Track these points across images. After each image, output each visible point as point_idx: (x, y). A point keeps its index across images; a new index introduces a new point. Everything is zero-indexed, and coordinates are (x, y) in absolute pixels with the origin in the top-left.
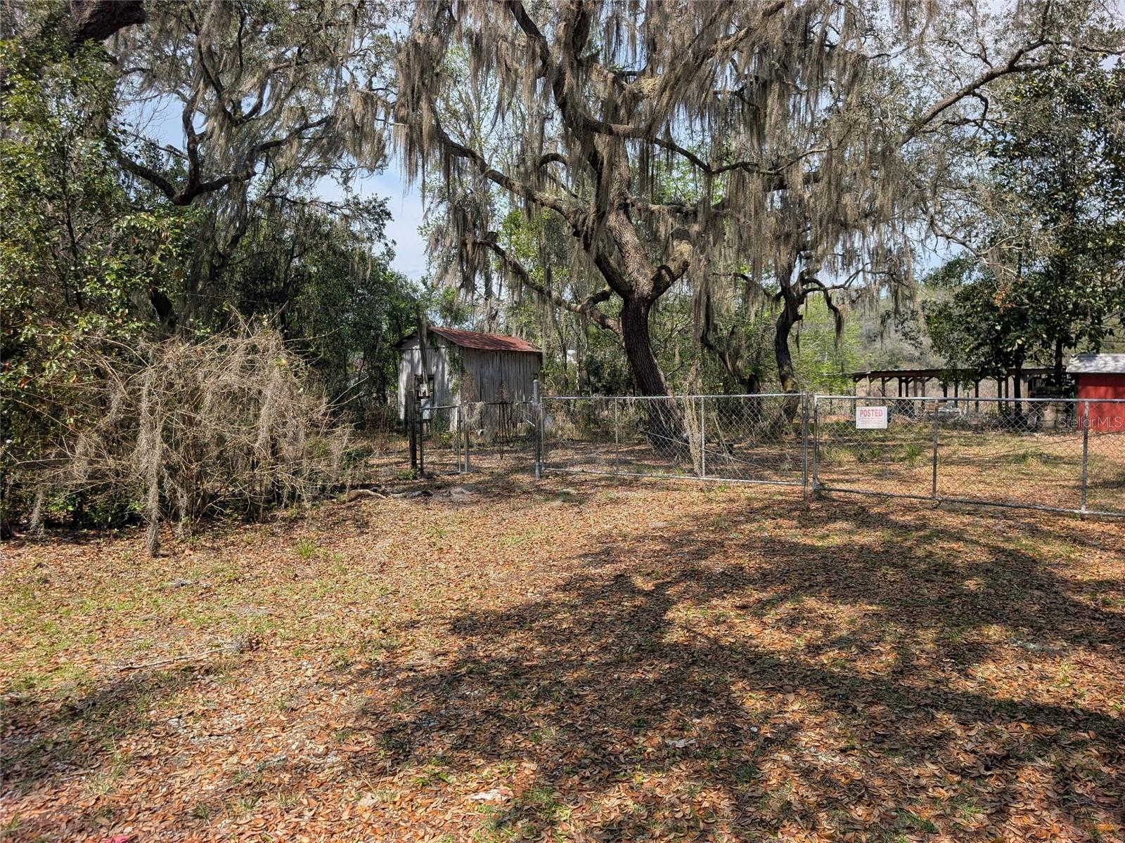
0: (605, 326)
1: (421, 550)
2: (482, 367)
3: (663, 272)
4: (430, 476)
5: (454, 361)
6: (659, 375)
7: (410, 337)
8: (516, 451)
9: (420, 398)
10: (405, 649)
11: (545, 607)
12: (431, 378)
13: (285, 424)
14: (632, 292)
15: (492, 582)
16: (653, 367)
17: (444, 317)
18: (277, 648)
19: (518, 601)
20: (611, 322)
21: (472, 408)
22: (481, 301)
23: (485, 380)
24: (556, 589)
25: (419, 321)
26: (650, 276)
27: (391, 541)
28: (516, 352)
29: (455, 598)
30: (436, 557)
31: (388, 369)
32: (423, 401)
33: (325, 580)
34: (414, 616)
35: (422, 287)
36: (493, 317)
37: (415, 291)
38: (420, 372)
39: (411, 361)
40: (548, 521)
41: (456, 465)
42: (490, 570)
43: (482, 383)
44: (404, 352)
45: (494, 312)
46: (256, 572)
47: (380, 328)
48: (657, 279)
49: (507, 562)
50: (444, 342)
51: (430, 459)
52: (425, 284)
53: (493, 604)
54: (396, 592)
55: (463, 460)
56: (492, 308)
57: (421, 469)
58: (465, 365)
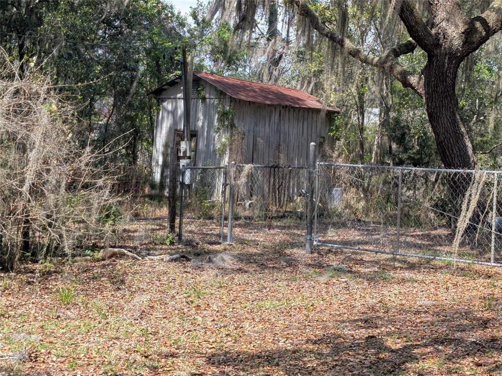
0: (406, 84)
1: (178, 306)
2: (256, 125)
3: (478, 24)
4: (189, 243)
5: (224, 115)
6: (465, 146)
7: (173, 83)
8: (289, 227)
9: (179, 158)
10: (165, 369)
11: (294, 352)
12: (194, 135)
13: (48, 171)
14: (438, 45)
15: (246, 332)
16: (459, 137)
17: (216, 61)
18: (54, 362)
19: (270, 347)
20: (413, 80)
21: (240, 170)
22: (263, 41)
23: (259, 139)
24: (307, 342)
25: (184, 64)
26: (462, 29)
27: (149, 297)
28: (300, 109)
29: (211, 341)
30: (194, 313)
31: (141, 120)
32: (183, 162)
33: (87, 321)
34: (173, 350)
35: (190, 21)
36: (275, 61)
37: (182, 25)
38: (181, 126)
39: (173, 113)
40: (311, 293)
41: (217, 235)
42: (246, 324)
43: (255, 144)
44: (163, 100)
45: (277, 56)
46: (19, 312)
47: (135, 69)
48: (469, 33)
49: (262, 320)
50: (213, 91)
51: (189, 228)
52: (194, 16)
53: (245, 347)
54: (155, 333)
55: (225, 231)
56: (275, 51)
57: (180, 235)
58: (236, 121)
